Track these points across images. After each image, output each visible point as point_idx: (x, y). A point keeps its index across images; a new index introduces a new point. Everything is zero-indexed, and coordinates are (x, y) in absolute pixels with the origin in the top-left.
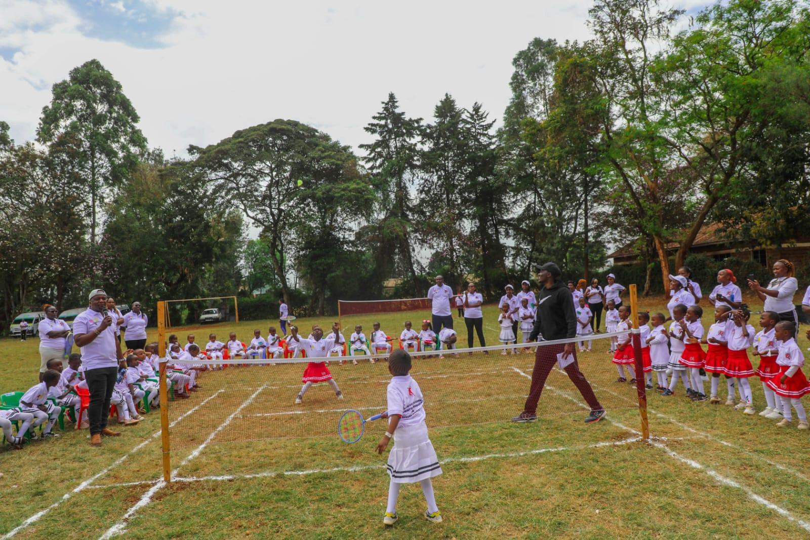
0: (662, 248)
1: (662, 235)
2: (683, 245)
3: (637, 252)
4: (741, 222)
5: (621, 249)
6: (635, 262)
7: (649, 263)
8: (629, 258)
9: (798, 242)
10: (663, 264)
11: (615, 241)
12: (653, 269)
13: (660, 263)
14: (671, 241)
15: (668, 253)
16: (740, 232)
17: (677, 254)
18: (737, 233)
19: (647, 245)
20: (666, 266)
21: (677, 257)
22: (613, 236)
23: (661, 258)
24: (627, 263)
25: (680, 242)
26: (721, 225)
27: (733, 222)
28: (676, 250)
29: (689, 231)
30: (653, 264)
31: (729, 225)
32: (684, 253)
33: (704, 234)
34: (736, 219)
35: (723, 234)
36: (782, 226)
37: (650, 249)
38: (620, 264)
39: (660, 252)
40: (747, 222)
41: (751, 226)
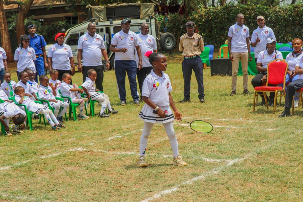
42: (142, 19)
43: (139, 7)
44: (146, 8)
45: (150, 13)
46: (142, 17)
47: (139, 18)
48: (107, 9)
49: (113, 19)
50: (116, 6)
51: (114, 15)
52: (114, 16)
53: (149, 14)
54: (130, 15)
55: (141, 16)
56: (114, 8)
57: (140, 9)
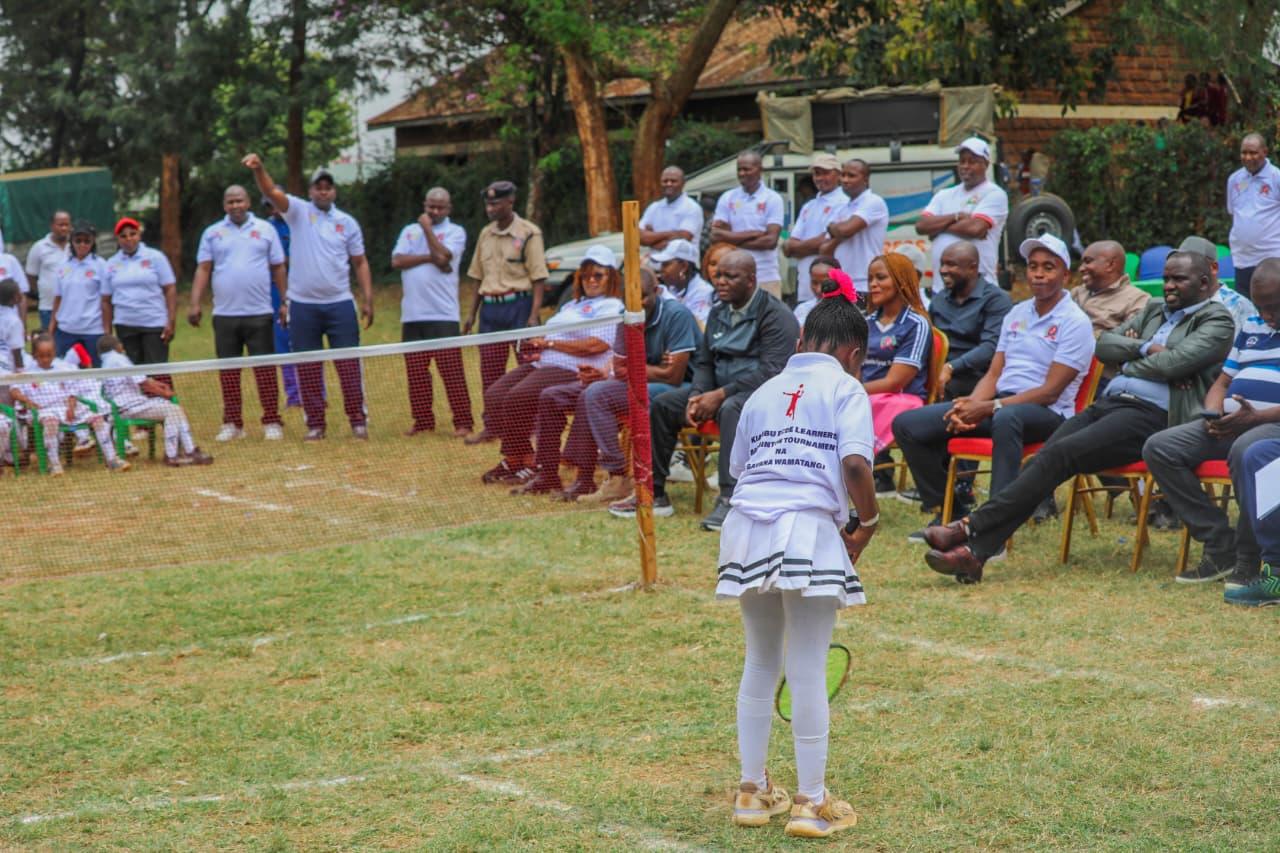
0: (590, 98)
1: (594, 48)
2: (662, 89)
3: (493, 106)
4: (857, 20)
5: (431, 94)
6: (480, 147)
7: (539, 153)
8: (465, 130)
9: (1024, 100)
10: (592, 158)
11: (411, 58)
12: (549, 176)
13: (581, 149)
14: (624, 74)
15: (613, 116)
16: (852, 52)
17: (643, 122)
18: (842, 58)
19: (533, 86)
20: (600, 164)
21: (641, 132)
22: (401, 40)
23: (585, 134)
24: (450, 149)
25: (653, 79)
26: (790, 25)
27: (832, 19)
28: (637, 107)
29: (680, 38)
30: (555, 157)
31: (818, 28)
32: (666, 120)
33: (731, 50)
34: (840, 8)
35: (797, 58)
36: (981, 43)
37: (541, 100)
38: (423, 151)
39: (584, 110)
40: (875, 21)
41: (889, 36)
42: (945, 144)
43: (935, 100)
44: (961, 103)
45: (977, 125)
46: (946, 138)
47: (935, 142)
48: (817, 107)
49: (840, 143)
50: (846, 98)
51: (845, 131)
52: (842, 134)
53: (971, 126)
54: (903, 131)
55: (943, 135)
56: (842, 105)
57: (938, 109)
